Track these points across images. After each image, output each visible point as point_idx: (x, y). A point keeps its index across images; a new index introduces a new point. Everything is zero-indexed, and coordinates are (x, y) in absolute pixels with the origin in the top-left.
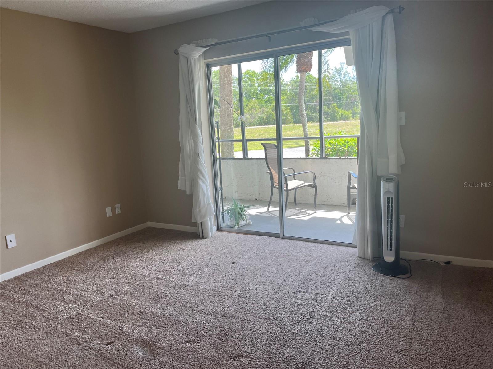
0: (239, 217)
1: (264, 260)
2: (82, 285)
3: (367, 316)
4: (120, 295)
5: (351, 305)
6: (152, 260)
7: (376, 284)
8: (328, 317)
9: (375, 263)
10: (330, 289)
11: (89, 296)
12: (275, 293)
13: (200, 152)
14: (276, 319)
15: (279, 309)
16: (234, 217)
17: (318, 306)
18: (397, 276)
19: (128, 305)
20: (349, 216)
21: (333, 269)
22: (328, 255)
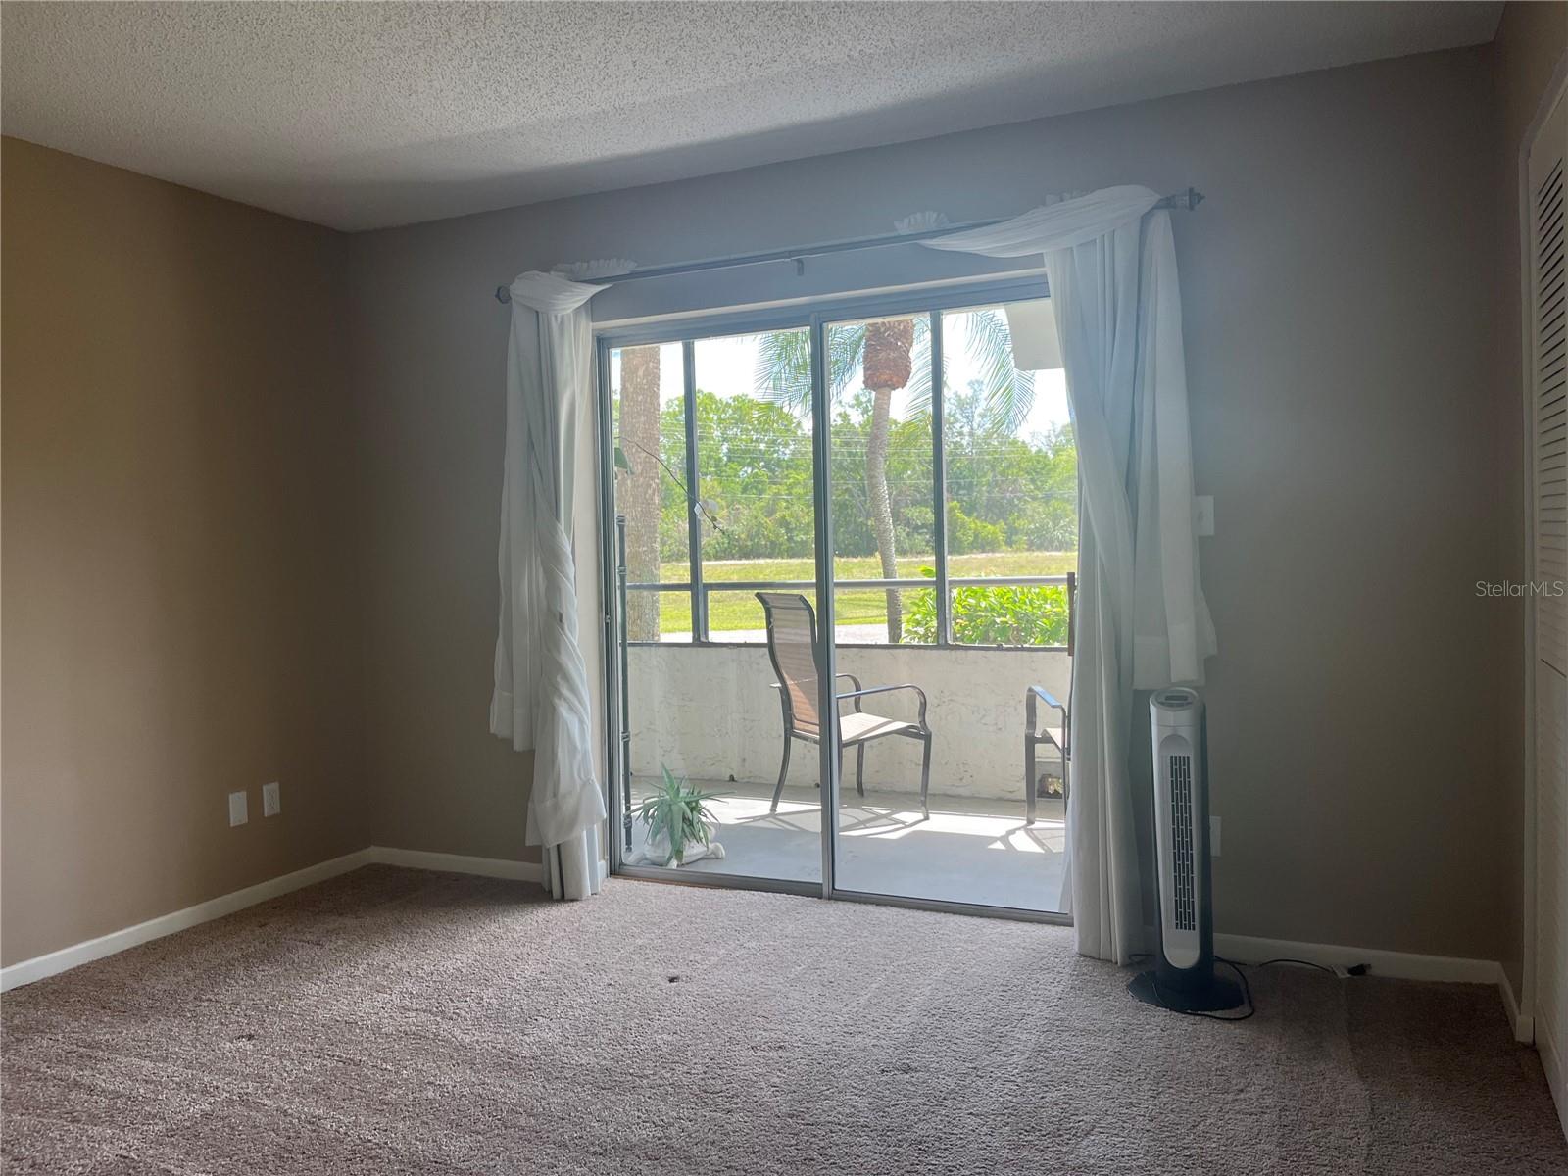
0: (683, 830)
1: (776, 969)
2: (136, 1061)
3: (1133, 1143)
4: (276, 1093)
5: (1077, 1110)
6: (387, 972)
7: (1147, 1038)
8: (1007, 1150)
9: (1135, 975)
10: (1005, 1059)
11: (160, 1097)
12: (822, 1076)
13: (565, 608)
14: (834, 1164)
15: (839, 1127)
16: (666, 829)
17: (971, 1114)
18: (1210, 1014)
19: (306, 1131)
20: (1031, 830)
21: (1004, 993)
22: (984, 951)
